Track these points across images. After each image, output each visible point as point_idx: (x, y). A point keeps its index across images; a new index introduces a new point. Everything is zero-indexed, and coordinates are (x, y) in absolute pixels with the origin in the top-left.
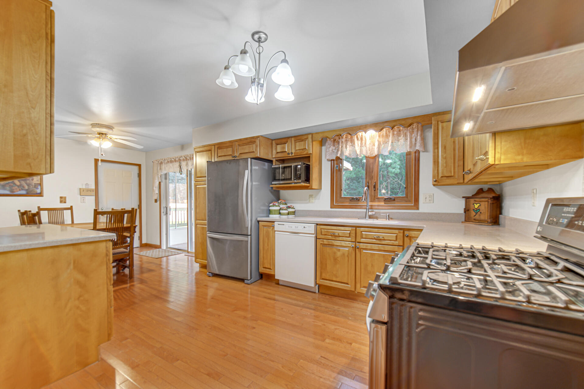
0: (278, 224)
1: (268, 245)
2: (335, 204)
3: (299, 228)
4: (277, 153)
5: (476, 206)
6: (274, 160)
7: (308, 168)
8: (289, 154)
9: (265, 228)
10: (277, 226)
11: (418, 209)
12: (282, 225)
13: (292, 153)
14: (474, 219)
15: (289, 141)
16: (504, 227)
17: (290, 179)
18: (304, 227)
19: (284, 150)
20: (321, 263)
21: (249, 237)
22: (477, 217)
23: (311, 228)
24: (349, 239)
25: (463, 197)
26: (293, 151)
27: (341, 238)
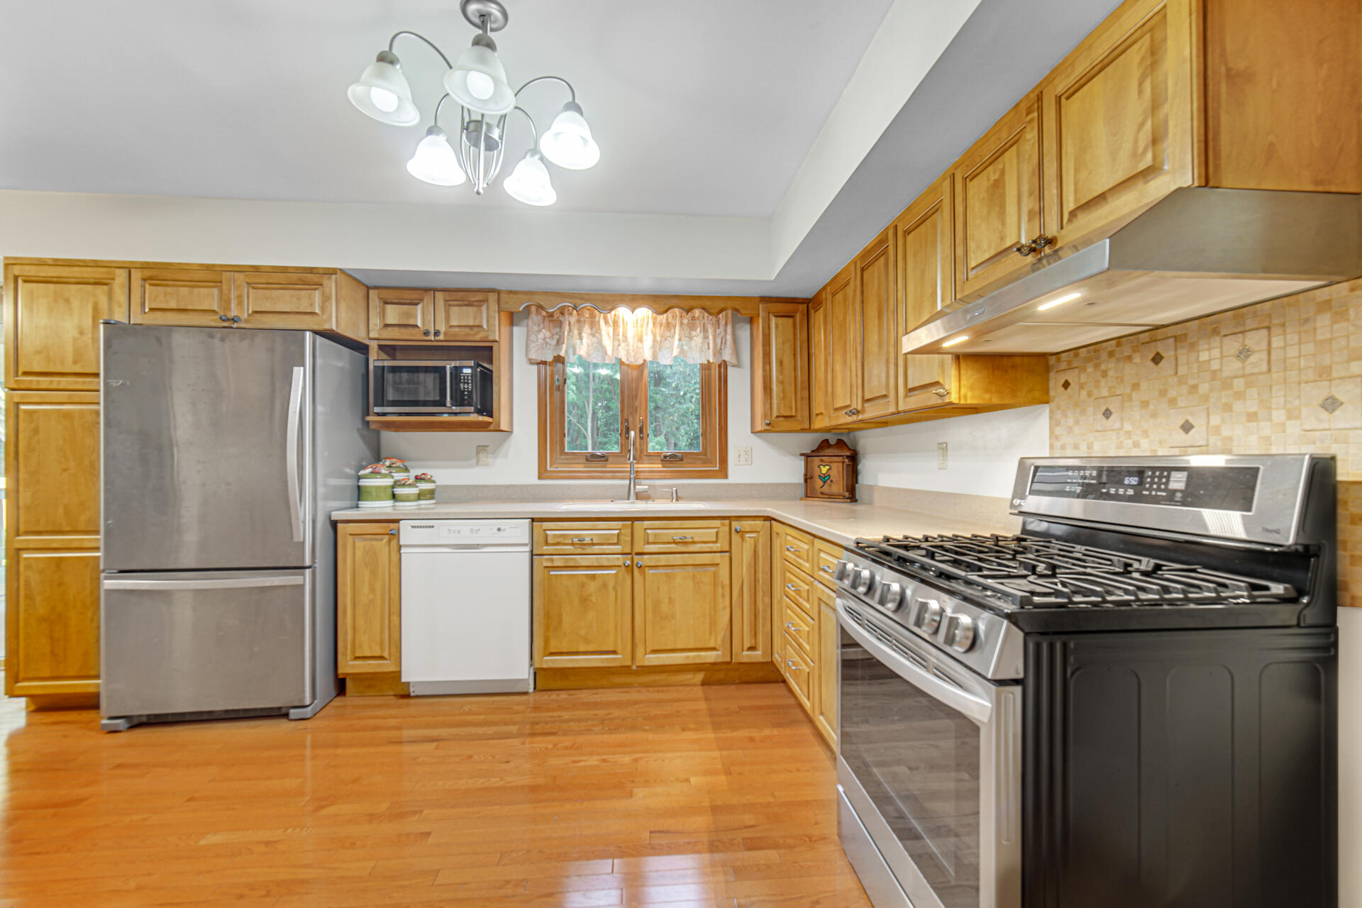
0: (413, 527)
1: (372, 590)
2: (548, 468)
3: (485, 531)
4: (387, 326)
5: (824, 470)
6: (374, 346)
7: (486, 379)
8: (426, 333)
9: (360, 544)
10: (407, 533)
11: (726, 476)
12: (427, 527)
13: (437, 333)
14: (822, 493)
15: (428, 299)
16: (871, 503)
17: (442, 403)
18: (499, 530)
19: (412, 322)
20: (547, 615)
21: (308, 572)
22: (826, 489)
23: (519, 532)
24: (618, 548)
25: (802, 455)
26: (442, 328)
27: (596, 549)
